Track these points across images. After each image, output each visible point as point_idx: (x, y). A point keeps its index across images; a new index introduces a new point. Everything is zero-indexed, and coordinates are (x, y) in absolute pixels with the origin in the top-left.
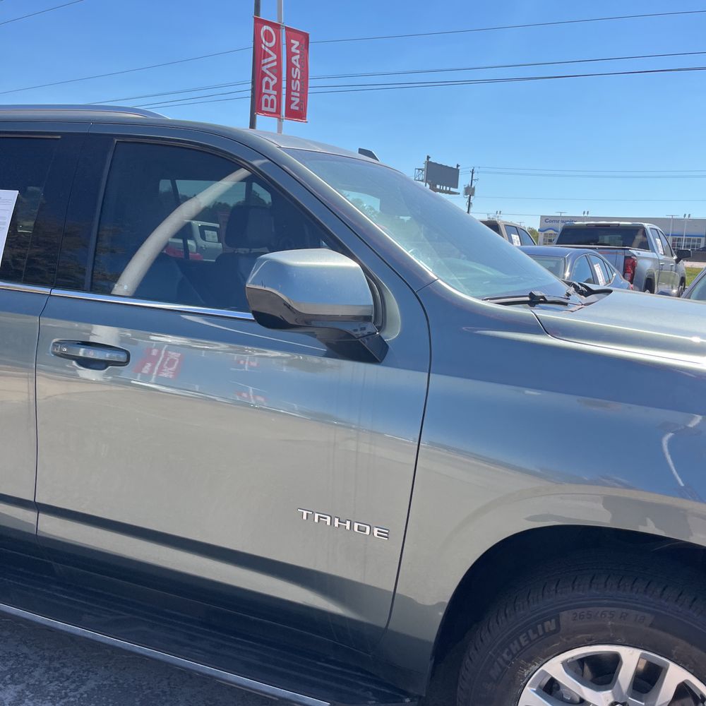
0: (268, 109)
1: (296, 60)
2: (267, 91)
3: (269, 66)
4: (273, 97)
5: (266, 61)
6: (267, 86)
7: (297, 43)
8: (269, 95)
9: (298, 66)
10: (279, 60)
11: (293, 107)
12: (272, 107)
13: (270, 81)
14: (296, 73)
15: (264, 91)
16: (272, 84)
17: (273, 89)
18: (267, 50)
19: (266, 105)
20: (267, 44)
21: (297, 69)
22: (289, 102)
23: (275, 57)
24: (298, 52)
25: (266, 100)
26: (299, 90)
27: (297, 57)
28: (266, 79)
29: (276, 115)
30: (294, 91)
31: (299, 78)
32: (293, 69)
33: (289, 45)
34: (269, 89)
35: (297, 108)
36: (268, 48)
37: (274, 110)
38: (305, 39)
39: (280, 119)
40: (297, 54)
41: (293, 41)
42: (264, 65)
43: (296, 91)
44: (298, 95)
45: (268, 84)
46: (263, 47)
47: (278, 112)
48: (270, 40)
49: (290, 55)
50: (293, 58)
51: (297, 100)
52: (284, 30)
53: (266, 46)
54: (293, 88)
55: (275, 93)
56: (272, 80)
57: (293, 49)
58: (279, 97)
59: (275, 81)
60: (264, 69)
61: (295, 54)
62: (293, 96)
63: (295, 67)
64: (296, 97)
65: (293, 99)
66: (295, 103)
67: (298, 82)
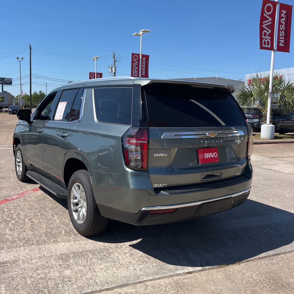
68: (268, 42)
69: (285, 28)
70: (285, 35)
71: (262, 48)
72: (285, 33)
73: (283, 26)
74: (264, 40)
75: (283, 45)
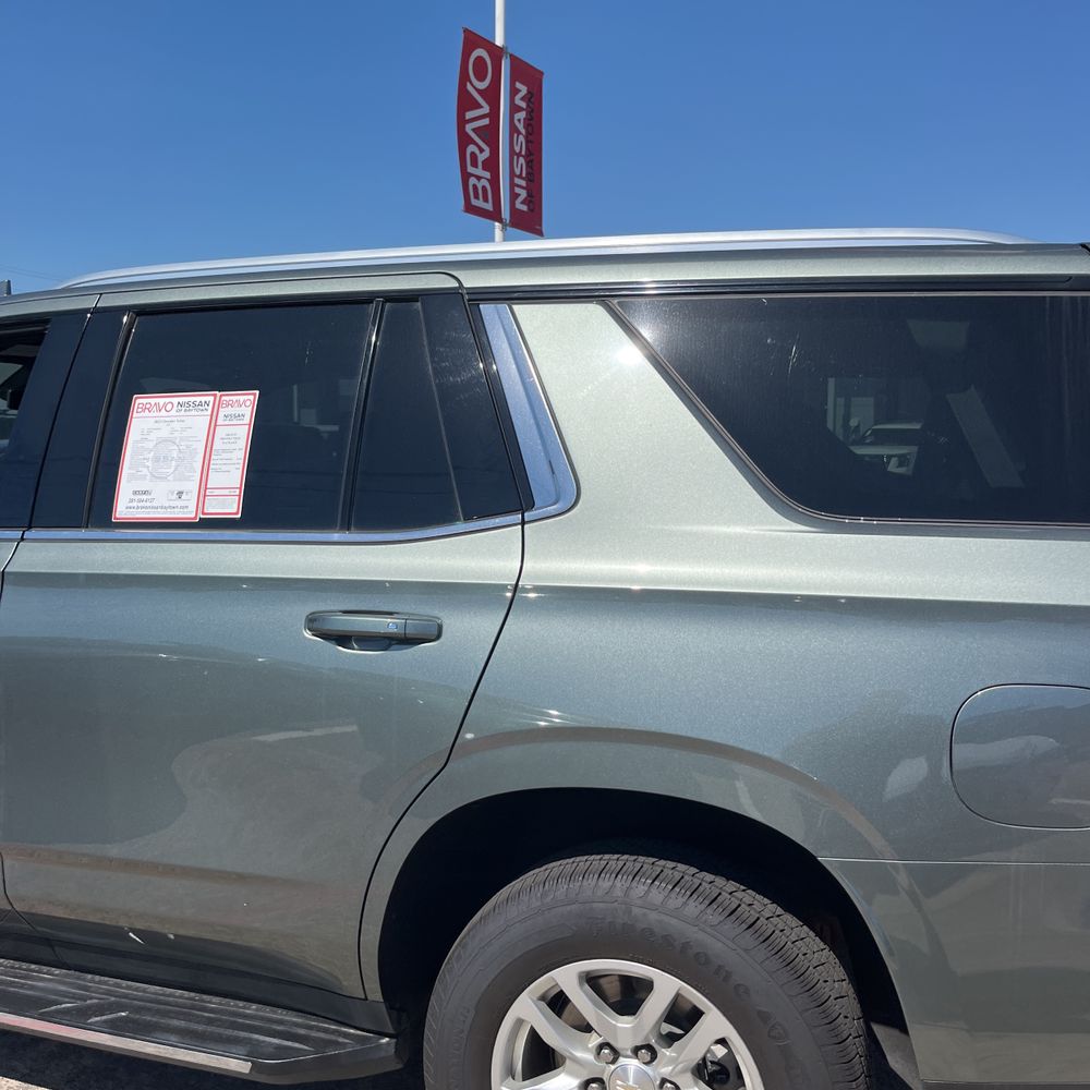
68: (484, 188)
69: (527, 148)
70: (527, 174)
71: (470, 208)
72: (527, 163)
73: (521, 138)
74: (472, 181)
75: (525, 208)
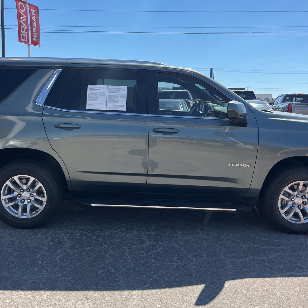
0: (24, 40)
1: (34, 19)
2: (23, 32)
3: (23, 20)
4: (25, 35)
5: (22, 18)
6: (23, 30)
7: (34, 11)
8: (24, 34)
9: (35, 21)
10: (27, 18)
11: (34, 39)
12: (25, 39)
13: (24, 27)
14: (34, 24)
15: (22, 32)
16: (25, 28)
17: (25, 31)
18: (21, 13)
19: (23, 38)
20: (21, 10)
21: (35, 23)
22: (32, 37)
23: (25, 17)
24: (34, 15)
25: (23, 36)
26: (36, 32)
27: (34, 17)
28: (22, 26)
29: (27, 43)
30: (34, 32)
31: (36, 26)
32: (33, 22)
33: (31, 12)
34: (24, 31)
35: (36, 40)
36: (22, 12)
37: (26, 41)
38: (37, 9)
39: (29, 45)
40: (34, 16)
41: (32, 10)
42: (21, 20)
43: (35, 32)
44: (36, 34)
45: (23, 28)
46: (20, 12)
47: (28, 41)
48: (22, 9)
49: (31, 16)
50: (33, 17)
51: (36, 37)
52: (28, 4)
53: (22, 11)
54: (34, 31)
55: (26, 33)
56: (25, 27)
57: (32, 13)
58: (28, 34)
59: (26, 27)
60: (21, 22)
61: (33, 16)
62: (34, 35)
63: (34, 22)
64: (36, 35)
65: (34, 36)
66: (35, 38)
67: (35, 28)
